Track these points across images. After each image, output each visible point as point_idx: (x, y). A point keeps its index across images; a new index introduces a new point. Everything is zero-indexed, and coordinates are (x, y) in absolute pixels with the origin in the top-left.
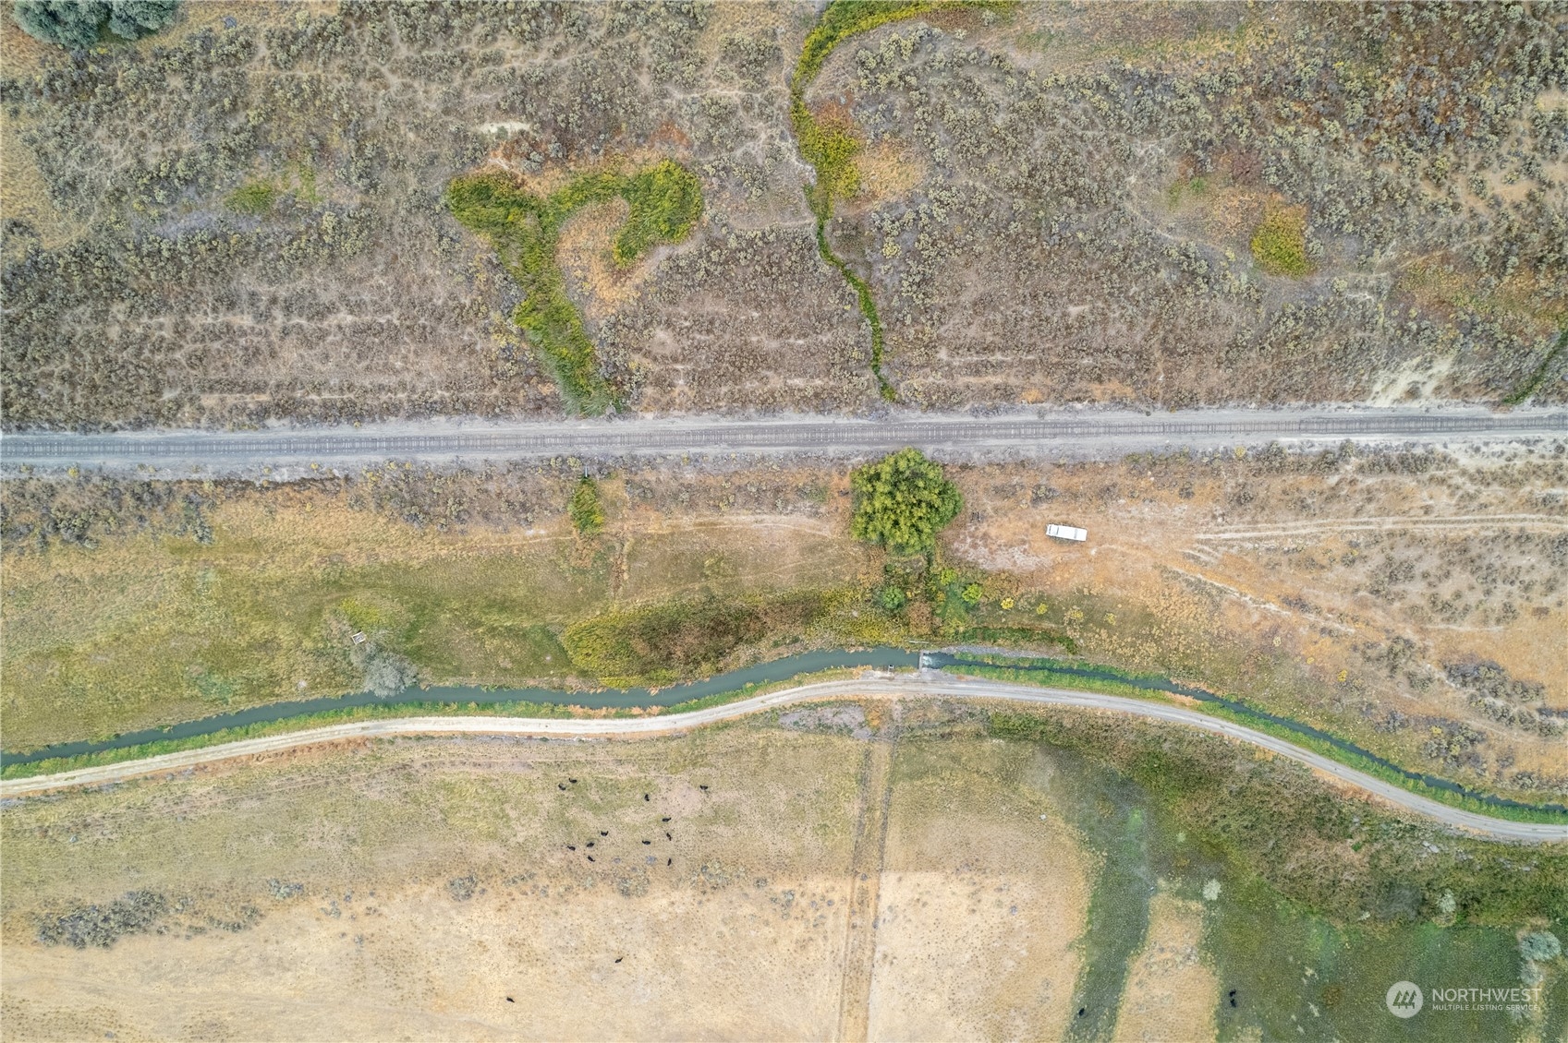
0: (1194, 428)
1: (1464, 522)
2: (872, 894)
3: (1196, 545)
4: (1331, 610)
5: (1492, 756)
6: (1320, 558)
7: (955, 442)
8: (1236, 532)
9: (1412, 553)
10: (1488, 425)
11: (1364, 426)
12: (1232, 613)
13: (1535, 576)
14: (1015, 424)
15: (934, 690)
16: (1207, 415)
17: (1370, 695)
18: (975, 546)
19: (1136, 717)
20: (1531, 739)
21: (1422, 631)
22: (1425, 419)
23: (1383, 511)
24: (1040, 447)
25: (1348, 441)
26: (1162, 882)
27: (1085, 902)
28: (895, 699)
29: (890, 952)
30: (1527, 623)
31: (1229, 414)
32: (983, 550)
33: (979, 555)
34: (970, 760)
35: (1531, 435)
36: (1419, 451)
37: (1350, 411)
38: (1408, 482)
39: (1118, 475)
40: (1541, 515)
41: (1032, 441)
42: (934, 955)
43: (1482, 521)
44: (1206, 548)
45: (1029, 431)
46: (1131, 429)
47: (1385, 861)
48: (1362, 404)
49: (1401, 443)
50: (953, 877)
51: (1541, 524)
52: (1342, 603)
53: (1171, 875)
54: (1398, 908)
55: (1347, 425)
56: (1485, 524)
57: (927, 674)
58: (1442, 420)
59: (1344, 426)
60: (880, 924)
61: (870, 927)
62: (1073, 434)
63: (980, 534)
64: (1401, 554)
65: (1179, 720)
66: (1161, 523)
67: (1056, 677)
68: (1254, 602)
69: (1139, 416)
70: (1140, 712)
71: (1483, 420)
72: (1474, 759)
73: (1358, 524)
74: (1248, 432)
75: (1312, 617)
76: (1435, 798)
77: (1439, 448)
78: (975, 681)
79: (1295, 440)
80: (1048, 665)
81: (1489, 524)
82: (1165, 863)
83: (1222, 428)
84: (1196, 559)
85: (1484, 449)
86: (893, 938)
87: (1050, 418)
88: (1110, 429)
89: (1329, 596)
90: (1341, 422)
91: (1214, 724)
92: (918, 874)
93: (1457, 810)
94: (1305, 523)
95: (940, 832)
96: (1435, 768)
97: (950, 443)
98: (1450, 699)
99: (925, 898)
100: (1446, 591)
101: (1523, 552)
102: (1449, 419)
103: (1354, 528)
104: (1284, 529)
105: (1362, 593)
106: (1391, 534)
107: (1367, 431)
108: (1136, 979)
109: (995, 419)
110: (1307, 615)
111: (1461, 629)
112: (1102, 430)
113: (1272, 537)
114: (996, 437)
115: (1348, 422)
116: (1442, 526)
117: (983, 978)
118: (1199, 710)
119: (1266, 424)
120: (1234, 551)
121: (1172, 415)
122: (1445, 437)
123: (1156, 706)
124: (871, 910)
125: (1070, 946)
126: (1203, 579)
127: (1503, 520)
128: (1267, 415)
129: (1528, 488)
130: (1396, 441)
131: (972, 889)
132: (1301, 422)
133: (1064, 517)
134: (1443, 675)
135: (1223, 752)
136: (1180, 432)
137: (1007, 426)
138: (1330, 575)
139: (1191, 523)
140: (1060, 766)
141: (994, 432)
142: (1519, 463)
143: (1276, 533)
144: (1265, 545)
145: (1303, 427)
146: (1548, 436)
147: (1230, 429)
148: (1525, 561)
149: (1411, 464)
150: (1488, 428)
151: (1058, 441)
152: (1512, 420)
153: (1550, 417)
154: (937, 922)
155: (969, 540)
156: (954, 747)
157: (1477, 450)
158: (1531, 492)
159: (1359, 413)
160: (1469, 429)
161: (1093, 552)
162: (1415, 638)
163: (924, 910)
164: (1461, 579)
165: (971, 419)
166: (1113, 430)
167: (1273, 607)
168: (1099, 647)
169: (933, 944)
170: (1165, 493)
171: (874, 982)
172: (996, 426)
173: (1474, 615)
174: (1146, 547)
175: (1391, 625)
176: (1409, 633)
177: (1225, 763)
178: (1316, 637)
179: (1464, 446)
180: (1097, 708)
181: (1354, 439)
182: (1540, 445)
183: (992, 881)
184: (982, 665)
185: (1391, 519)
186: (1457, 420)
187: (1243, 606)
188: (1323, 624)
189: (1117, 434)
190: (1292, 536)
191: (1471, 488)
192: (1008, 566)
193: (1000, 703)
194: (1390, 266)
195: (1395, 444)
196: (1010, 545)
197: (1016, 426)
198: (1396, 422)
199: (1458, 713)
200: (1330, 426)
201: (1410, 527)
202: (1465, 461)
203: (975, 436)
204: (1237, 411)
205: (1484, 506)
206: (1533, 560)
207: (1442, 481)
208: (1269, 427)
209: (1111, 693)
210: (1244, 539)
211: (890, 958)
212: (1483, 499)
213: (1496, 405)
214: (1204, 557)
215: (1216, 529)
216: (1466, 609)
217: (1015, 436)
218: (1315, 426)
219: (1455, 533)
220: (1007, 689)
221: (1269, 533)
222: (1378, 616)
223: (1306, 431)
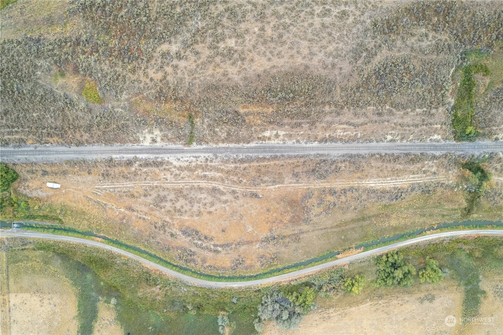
0: (84, 152)
1: (180, 183)
2: (7, 301)
3: (96, 190)
4: (141, 211)
5: (199, 260)
6: (136, 194)
7: (7, 157)
8: (107, 185)
9: (165, 193)
10: (182, 151)
11: (141, 151)
12: (110, 212)
13: (207, 201)
14: (26, 151)
15: (17, 235)
16: (89, 148)
17: (158, 239)
18: (25, 189)
19: (83, 244)
20: (211, 254)
21: (172, 219)
22: (161, 149)
23: (152, 179)
24: (36, 158)
25: (135, 156)
26: (100, 298)
27: (77, 304)
28: (5, 238)
29: (16, 319)
30: (206, 217)
31: (96, 147)
32: (28, 191)
33: (27, 192)
34: (32, 257)
35: (197, 155)
36: (159, 160)
37: (136, 146)
38: (156, 170)
39: (66, 167)
40: (205, 181)
41: (32, 156)
42: (31, 320)
43: (185, 183)
44: (99, 191)
45: (31, 153)
46: (64, 152)
47: (169, 293)
48: (139, 144)
49: (154, 157)
50: (34, 295)
51: (205, 184)
52: (145, 209)
53: (103, 296)
54: (176, 308)
55: (135, 151)
56: (186, 184)
57: (15, 230)
58: (167, 149)
59: (134, 152)
60: (11, 310)
61: (8, 312)
62: (45, 154)
63: (26, 185)
64: (162, 193)
65: (97, 246)
66: (84, 182)
67: (56, 231)
68: (116, 208)
69: (67, 148)
70: (84, 243)
71: (181, 150)
72: (194, 261)
73: (146, 183)
74: (102, 154)
75: (135, 213)
76: (182, 273)
77: (166, 159)
78: (31, 232)
79: (118, 156)
80: (54, 227)
81: (188, 184)
82: (100, 292)
83: (94, 152)
84: (96, 194)
85: (181, 159)
86: (16, 315)
87: (38, 149)
88: (57, 152)
89: (141, 207)
90: (133, 150)
91: (108, 247)
92: (22, 294)
93: (190, 277)
94: (129, 183)
95: (26, 281)
96: (182, 263)
97: (5, 157)
98: (183, 241)
99: (25, 302)
100: (178, 205)
101: (201, 193)
102: (169, 149)
103: (145, 185)
104: (123, 185)
105: (151, 206)
106: (156, 187)
107: (142, 153)
108: (97, 329)
109: (20, 149)
110: (134, 213)
111: (185, 218)
112: (55, 153)
113: (119, 187)
114: (20, 155)
115: (135, 150)
116: (172, 184)
117: (48, 328)
118: (103, 243)
119: (108, 151)
120: (108, 191)
121: (78, 148)
122: (168, 155)
123: (90, 241)
124: (7, 306)
125: (74, 318)
126: (100, 201)
127: (192, 183)
128: (109, 148)
129: (197, 172)
130: (152, 156)
131: (40, 299)
132: (120, 150)
133: (53, 180)
134: (180, 233)
135: (112, 256)
136: (80, 153)
137: (24, 151)
138: (140, 200)
139: (93, 182)
140: (62, 260)
141: (20, 153)
142: (194, 164)
143: (120, 186)
144: (116, 190)
145: (120, 152)
146: (202, 155)
147: (96, 152)
148: (202, 196)
149: (157, 164)
150: (183, 152)
151: (41, 156)
152: (191, 150)
153: (203, 149)
154: (30, 310)
155: (23, 187)
156: (26, 253)
157: (179, 159)
158: (198, 173)
159: (139, 147)
160: (176, 153)
161: (64, 191)
162: (170, 221)
163: (26, 305)
164: (182, 202)
165: (12, 149)
166: (58, 153)
167: (122, 210)
168: (69, 222)
169: (30, 317)
170: (82, 173)
171: (12, 329)
172: (20, 151)
173: (189, 213)
174: (80, 190)
175: (162, 216)
176: (168, 219)
177: (113, 260)
178: (138, 220)
179: (174, 158)
180: (71, 241)
181: (138, 156)
182: (200, 158)
183: (47, 296)
184: (32, 227)
185: (156, 182)
186: (172, 149)
187: (113, 209)
188: (139, 216)
189: (59, 154)
190: (125, 187)
191: (178, 172)
192: (37, 196)
193: (39, 239)
194: (127, 100)
195: (151, 157)
196: (36, 189)
197: (27, 151)
198: (152, 150)
199: (187, 246)
200: (129, 151)
201: (162, 185)
202: (175, 163)
203: (13, 155)
204: (99, 147)
205: (182, 178)
206: (205, 196)
207: (168, 170)
208: (109, 152)
209: (74, 237)
210: (111, 188)
211: (16, 321)
212: (182, 176)
213: (185, 145)
214: (99, 193)
215: (101, 184)
216: (186, 212)
217: (26, 155)
218: (124, 152)
219: (176, 186)
220: (41, 235)
221: (118, 186)
222: (157, 213)
223: (121, 153)
